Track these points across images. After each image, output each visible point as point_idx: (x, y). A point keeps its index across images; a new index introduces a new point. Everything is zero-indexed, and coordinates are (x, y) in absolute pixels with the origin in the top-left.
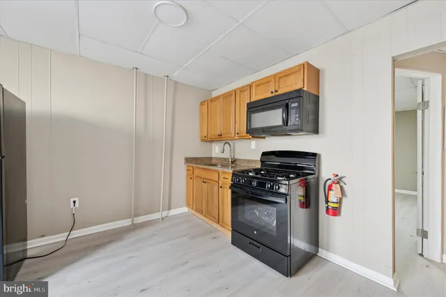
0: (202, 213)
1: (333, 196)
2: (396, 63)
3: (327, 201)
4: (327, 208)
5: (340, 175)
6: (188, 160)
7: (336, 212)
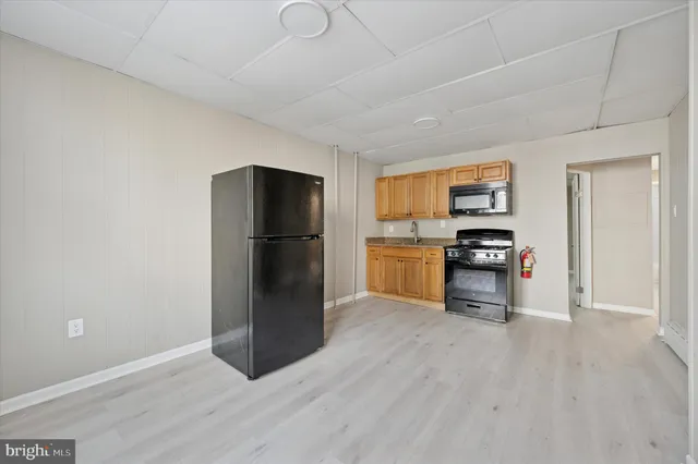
0: (397, 294)
1: (527, 263)
2: (568, 166)
3: (523, 267)
4: (522, 273)
5: (531, 247)
6: (370, 241)
7: (528, 275)
